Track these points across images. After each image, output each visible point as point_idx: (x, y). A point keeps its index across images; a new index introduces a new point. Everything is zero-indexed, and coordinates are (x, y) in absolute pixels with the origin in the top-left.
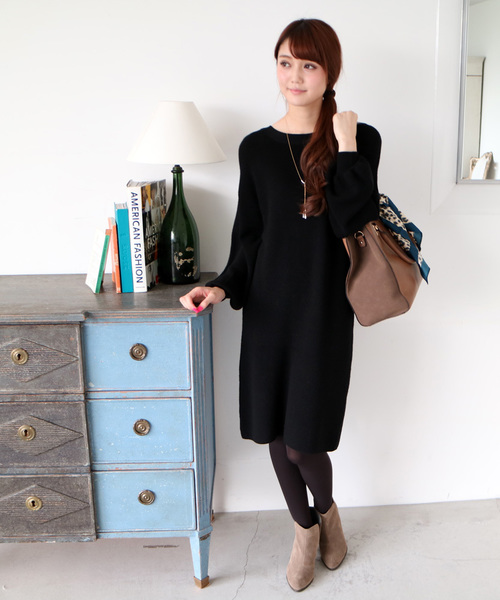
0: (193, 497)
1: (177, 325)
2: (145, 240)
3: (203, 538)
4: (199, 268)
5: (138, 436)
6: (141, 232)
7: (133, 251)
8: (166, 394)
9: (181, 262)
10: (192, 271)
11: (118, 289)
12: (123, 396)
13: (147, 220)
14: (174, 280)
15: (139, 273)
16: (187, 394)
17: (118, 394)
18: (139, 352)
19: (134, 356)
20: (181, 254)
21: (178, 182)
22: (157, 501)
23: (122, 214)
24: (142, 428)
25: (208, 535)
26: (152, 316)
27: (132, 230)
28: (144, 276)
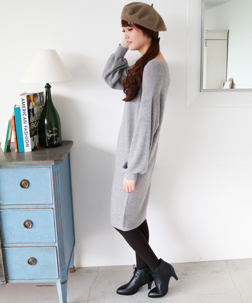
0: (56, 261)
1: (45, 169)
2: (30, 124)
3: (63, 283)
4: (61, 139)
5: (26, 229)
6: (27, 120)
7: (23, 130)
8: (40, 206)
9: (50, 135)
10: (56, 140)
11: (16, 150)
12: (18, 207)
13: (31, 113)
14: (47, 145)
15: (27, 141)
16: (51, 206)
17: (14, 207)
18: (25, 184)
19: (22, 186)
20: (50, 131)
21: (48, 93)
22: (38, 263)
23: (17, 110)
24: (28, 224)
25: (66, 281)
26: (30, 165)
27: (22, 119)
28: (30, 143)
